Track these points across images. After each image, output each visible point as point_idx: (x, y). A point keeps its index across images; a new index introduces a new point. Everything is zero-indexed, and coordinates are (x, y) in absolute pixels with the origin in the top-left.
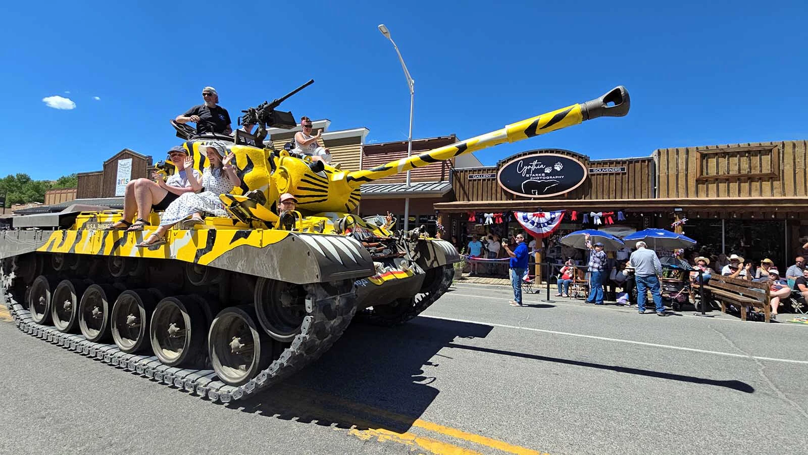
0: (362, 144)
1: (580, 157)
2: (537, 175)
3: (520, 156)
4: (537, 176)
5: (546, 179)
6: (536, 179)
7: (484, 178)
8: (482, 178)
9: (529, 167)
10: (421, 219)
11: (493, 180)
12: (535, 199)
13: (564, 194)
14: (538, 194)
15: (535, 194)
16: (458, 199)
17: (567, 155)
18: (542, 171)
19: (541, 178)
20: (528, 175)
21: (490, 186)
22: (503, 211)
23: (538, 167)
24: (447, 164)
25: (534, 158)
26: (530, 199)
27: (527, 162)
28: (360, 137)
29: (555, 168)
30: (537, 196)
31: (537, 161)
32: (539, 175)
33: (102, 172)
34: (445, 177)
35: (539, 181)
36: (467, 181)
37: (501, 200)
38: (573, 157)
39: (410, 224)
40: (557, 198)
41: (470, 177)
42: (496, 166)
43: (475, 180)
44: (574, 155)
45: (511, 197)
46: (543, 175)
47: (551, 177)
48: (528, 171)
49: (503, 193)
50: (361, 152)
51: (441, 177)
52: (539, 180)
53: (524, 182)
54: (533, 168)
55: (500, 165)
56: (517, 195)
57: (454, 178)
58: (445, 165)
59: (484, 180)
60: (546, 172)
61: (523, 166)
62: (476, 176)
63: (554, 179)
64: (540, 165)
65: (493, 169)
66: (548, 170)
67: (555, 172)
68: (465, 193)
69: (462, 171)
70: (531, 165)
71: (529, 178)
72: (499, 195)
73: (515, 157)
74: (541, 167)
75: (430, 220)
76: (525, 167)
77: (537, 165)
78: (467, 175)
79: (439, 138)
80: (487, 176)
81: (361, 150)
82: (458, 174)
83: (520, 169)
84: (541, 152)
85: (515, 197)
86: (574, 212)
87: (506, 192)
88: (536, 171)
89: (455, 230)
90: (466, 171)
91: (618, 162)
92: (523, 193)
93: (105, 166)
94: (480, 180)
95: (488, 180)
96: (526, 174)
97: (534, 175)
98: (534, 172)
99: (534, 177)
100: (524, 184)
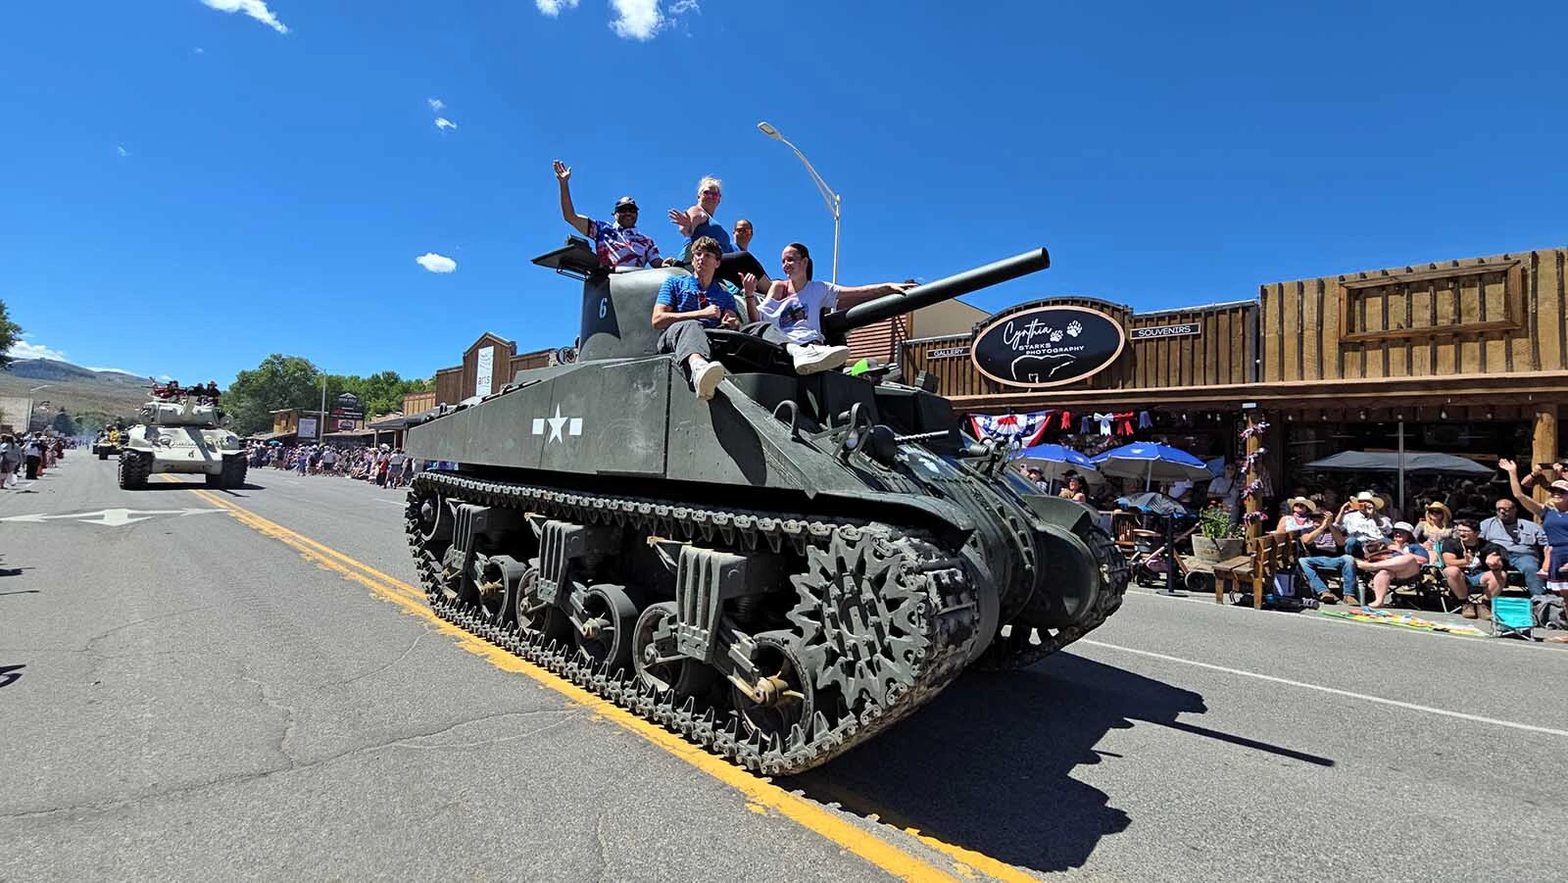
1: (1114, 310)
2: (1037, 346)
3: (1010, 312)
4: (1037, 349)
5: (1053, 354)
6: (1034, 353)
7: (952, 354)
8: (948, 355)
9: (1025, 332)
11: (965, 358)
12: (1034, 390)
13: (1086, 379)
14: (1040, 381)
15: (1035, 382)
17: (1091, 307)
18: (1046, 338)
19: (1044, 351)
20: (1021, 348)
21: (961, 368)
23: (1039, 332)
24: (898, 332)
25: (1030, 318)
26: (1025, 390)
27: (1021, 323)
29: (1068, 332)
30: (1037, 385)
31: (1038, 320)
32: (1042, 346)
33: (461, 367)
35: (1041, 358)
36: (925, 362)
38: (1102, 311)
40: (1075, 387)
41: (930, 354)
42: (970, 334)
43: (938, 360)
44: (1102, 307)
45: (996, 387)
46: (1048, 345)
47: (1061, 349)
48: (1023, 340)
49: (982, 381)
51: (889, 356)
52: (1042, 355)
53: (1016, 361)
54: (1031, 334)
55: (976, 331)
56: (1005, 385)
57: (905, 357)
59: (952, 359)
60: (1052, 340)
61: (1014, 333)
62: (939, 353)
63: (1066, 352)
64: (1043, 327)
65: (966, 340)
66: (1056, 337)
67: (1067, 340)
69: (916, 345)
70: (1028, 329)
71: (1024, 352)
72: (976, 386)
73: (1001, 316)
76: (1017, 334)
77: (1037, 329)
78: (926, 351)
80: (956, 351)
82: (911, 351)
83: (1009, 337)
84: (1046, 304)
85: (1002, 387)
86: (1066, 414)
87: (987, 381)
88: (1036, 340)
90: (924, 344)
91: (1184, 316)
92: (1013, 380)
93: (464, 358)
94: (945, 359)
95: (959, 358)
96: (1019, 345)
97: (1032, 347)
98: (1032, 342)
99: (1032, 350)
100: (1015, 364)
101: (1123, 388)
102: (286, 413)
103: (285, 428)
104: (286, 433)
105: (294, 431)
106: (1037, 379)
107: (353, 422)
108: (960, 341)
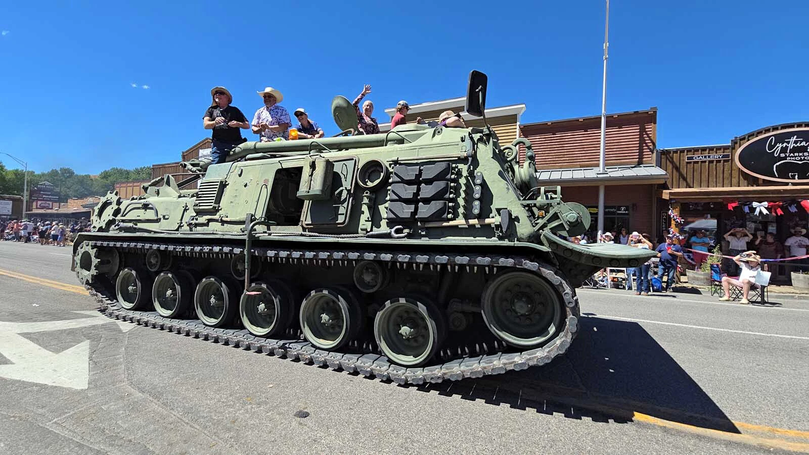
0: (518, 123)
2: (796, 154)
3: (768, 130)
4: (797, 156)
7: (711, 159)
8: (708, 159)
9: (784, 145)
10: (607, 210)
11: (725, 161)
12: (794, 184)
14: (799, 178)
15: (795, 179)
18: (804, 149)
19: (803, 158)
20: (783, 155)
21: (720, 169)
22: (783, 199)
23: (798, 144)
24: (646, 143)
25: (792, 134)
26: (787, 184)
27: (781, 138)
28: (517, 114)
30: (797, 180)
31: (795, 137)
32: (800, 154)
33: (179, 162)
34: (644, 159)
35: (800, 162)
36: (683, 164)
37: (739, 186)
41: (688, 158)
42: (731, 144)
43: (697, 162)
45: (755, 181)
46: (806, 154)
48: (784, 150)
49: (741, 177)
50: (517, 133)
51: (637, 160)
52: (801, 160)
53: (778, 164)
54: (791, 146)
55: (736, 143)
56: (764, 180)
57: (664, 159)
58: (644, 145)
59: (711, 162)
61: (776, 144)
62: (697, 157)
64: (801, 142)
65: (726, 148)
68: (681, 175)
69: (675, 152)
70: (788, 143)
71: (785, 158)
72: (735, 181)
73: (759, 133)
74: (802, 144)
75: (621, 212)
76: (778, 145)
77: (796, 142)
78: (684, 156)
79: (636, 113)
80: (715, 156)
81: (518, 130)
82: (669, 155)
83: (771, 147)
84: (799, 125)
85: (760, 182)
87: (746, 176)
88: (794, 150)
89: (665, 223)
90: (683, 151)
92: (776, 177)
93: (182, 156)
94: (705, 162)
95: (718, 161)
97: (792, 154)
98: (791, 151)
99: (793, 157)
100: (777, 166)
106: (797, 176)
107: (51, 203)
108: (719, 148)
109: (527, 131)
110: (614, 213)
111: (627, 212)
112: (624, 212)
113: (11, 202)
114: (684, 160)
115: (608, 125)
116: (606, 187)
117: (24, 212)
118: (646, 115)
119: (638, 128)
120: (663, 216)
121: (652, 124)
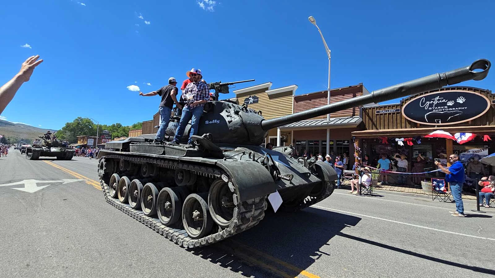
0: (293, 95)
1: (482, 91)
2: (439, 108)
4: (439, 109)
5: (449, 111)
6: (439, 111)
7: (389, 112)
8: (388, 112)
9: (431, 102)
10: (338, 143)
11: (397, 113)
12: (438, 126)
13: (468, 122)
14: (442, 123)
15: (439, 123)
16: (367, 128)
17: (468, 90)
18: (445, 104)
19: (444, 109)
20: (430, 108)
21: (395, 119)
22: (413, 136)
23: (440, 101)
25: (437, 95)
26: (434, 126)
27: (429, 98)
28: (292, 91)
29: (458, 101)
30: (440, 124)
31: (439, 97)
32: (442, 107)
33: (152, 120)
34: (356, 113)
35: (442, 113)
36: (374, 115)
37: (406, 128)
38: (475, 92)
39: (331, 146)
40: (461, 125)
41: (377, 112)
42: (400, 103)
43: (382, 114)
44: (475, 90)
45: (415, 125)
46: (446, 107)
47: (454, 109)
48: (431, 105)
49: (407, 123)
50: (293, 101)
51: (352, 114)
52: (442, 111)
53: (428, 114)
54: (436, 102)
55: (403, 102)
56: (420, 124)
57: (364, 113)
59: (389, 114)
60: (448, 105)
61: (426, 102)
63: (457, 110)
64: (442, 100)
65: (397, 106)
66: (450, 104)
67: (457, 105)
68: (373, 123)
69: (370, 109)
70: (434, 101)
71: (432, 110)
72: (403, 125)
74: (443, 101)
76: (427, 103)
77: (439, 100)
78: (374, 111)
79: (350, 87)
80: (392, 111)
81: (293, 99)
82: (367, 111)
83: (423, 104)
85: (418, 125)
87: (410, 122)
88: (437, 105)
89: (366, 150)
90: (374, 108)
92: (426, 122)
93: (154, 117)
94: (386, 114)
95: (394, 113)
96: (429, 107)
97: (436, 108)
98: (436, 106)
99: (437, 109)
100: (427, 115)
101: (489, 125)
102: (83, 137)
103: (82, 142)
104: (82, 144)
105: (86, 143)
106: (440, 121)
107: (108, 140)
108: (393, 106)
109: (297, 99)
110: (341, 144)
111: (348, 144)
112: (347, 144)
113: (93, 139)
114: (375, 113)
115: (331, 95)
116: (330, 130)
117: (96, 145)
118: (356, 88)
119: (352, 95)
120: (365, 146)
121: (360, 93)
